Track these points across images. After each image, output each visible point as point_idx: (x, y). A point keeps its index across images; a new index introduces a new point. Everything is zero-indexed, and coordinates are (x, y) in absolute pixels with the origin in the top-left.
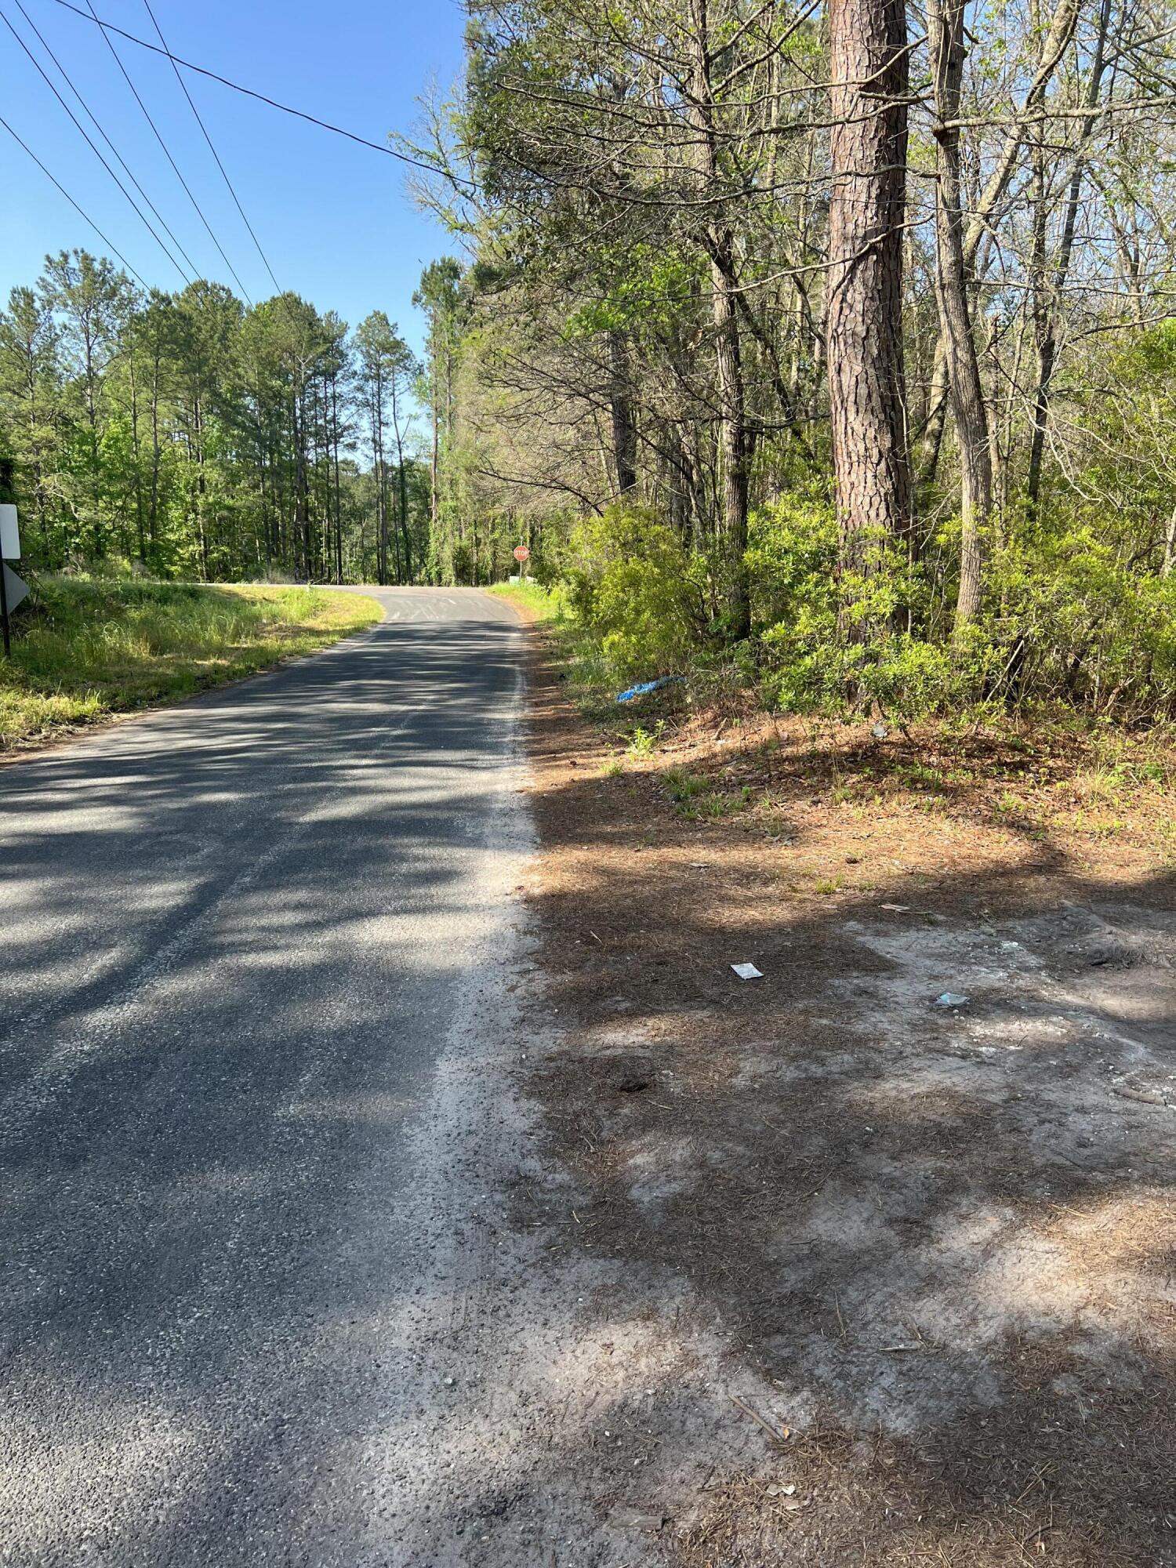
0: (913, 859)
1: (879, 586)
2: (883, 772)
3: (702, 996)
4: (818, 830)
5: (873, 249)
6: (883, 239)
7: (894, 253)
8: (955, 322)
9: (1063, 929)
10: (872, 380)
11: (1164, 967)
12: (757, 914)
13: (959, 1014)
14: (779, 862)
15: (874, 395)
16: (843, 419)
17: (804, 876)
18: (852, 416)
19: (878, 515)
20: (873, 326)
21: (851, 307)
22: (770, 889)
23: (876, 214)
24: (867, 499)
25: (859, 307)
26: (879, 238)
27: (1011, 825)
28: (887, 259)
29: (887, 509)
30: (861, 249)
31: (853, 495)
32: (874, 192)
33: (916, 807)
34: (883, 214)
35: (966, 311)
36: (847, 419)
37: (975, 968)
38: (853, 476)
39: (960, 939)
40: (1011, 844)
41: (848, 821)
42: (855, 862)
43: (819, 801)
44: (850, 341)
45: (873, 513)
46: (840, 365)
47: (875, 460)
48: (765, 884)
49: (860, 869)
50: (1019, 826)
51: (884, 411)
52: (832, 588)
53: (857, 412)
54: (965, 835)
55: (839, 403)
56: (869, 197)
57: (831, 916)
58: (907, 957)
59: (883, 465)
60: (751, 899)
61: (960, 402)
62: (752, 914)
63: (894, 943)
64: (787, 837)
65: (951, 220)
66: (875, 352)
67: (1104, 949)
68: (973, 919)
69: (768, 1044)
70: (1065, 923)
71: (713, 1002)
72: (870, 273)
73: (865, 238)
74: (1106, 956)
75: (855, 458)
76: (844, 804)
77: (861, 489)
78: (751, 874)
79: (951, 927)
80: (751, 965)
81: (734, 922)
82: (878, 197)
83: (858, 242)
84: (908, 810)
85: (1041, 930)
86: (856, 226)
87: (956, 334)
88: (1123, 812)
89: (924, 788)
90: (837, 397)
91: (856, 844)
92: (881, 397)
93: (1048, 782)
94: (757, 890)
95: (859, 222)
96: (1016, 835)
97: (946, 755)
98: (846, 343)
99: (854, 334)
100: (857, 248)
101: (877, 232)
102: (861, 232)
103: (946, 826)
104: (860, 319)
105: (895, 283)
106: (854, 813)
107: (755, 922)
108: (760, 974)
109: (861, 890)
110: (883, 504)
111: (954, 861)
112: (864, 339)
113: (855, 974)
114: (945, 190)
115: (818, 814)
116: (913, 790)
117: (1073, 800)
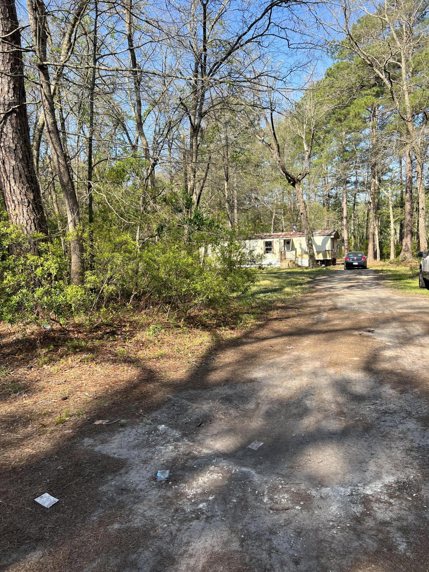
0: (93, 389)
1: (47, 260)
2: (57, 347)
3: (29, 538)
4: (38, 383)
5: (14, 111)
6: (18, 107)
7: (24, 114)
8: (57, 147)
9: (176, 411)
10: (21, 168)
11: (223, 419)
12: (30, 450)
13: (173, 484)
14: (26, 409)
15: (23, 175)
16: (8, 185)
17: (45, 414)
18: (13, 184)
19: (31, 229)
20: (18, 145)
21: (6, 135)
22: (29, 429)
23: (14, 96)
24: (25, 222)
25: (10, 136)
26: (16, 106)
27: (125, 361)
28: (21, 117)
29: (35, 226)
30: (8, 110)
31: (18, 220)
32: (12, 86)
33: (80, 361)
34: (17, 96)
35: (60, 143)
36: (10, 185)
37: (158, 448)
38: (17, 211)
39: (139, 431)
40: (129, 371)
41: (50, 375)
42: (66, 398)
43: (32, 367)
44: (8, 150)
45: (28, 228)
46: (4, 161)
47: (27, 204)
48: (25, 425)
49: (71, 402)
50: (129, 361)
51: (28, 183)
52: (23, 262)
53: (15, 182)
54: (108, 371)
55: (5, 178)
56: (9, 88)
57: (73, 437)
58: (124, 453)
59: (31, 206)
60: (22, 440)
61: (63, 181)
62: (28, 450)
63: (113, 446)
64: (23, 392)
65: (49, 104)
66: (21, 157)
67: (199, 417)
68: (138, 417)
69: (94, 565)
70: (175, 407)
71: (38, 540)
72: (14, 121)
73: (9, 105)
74: (201, 420)
75: (16, 202)
76: (45, 366)
77: (22, 216)
78: (14, 421)
79: (132, 425)
80: (47, 495)
81: (20, 461)
82: (13, 89)
83: (6, 106)
84: (77, 363)
85: (168, 414)
86: (4, 99)
87: (58, 153)
88: (160, 346)
89: (80, 351)
90: (4, 175)
91: (61, 388)
92: (26, 176)
93: (129, 339)
94: (22, 432)
95: (6, 98)
96: (129, 366)
97: (80, 332)
98: (5, 151)
99: (9, 147)
100: (6, 109)
101: (15, 104)
102: (7, 102)
103: (98, 368)
104: (12, 141)
105: (26, 128)
106: (52, 370)
107: (32, 456)
108: (57, 500)
109: (78, 415)
110: (33, 224)
111: (111, 386)
112: (15, 150)
113: (110, 478)
114: (45, 91)
115: (33, 374)
116: (75, 353)
117: (141, 345)
